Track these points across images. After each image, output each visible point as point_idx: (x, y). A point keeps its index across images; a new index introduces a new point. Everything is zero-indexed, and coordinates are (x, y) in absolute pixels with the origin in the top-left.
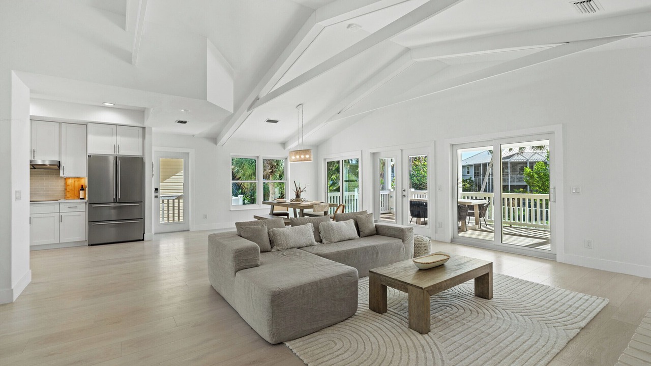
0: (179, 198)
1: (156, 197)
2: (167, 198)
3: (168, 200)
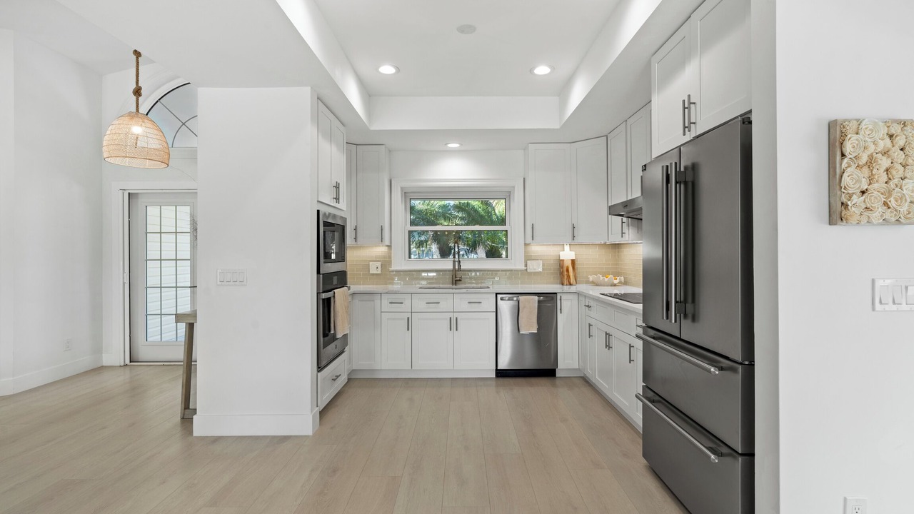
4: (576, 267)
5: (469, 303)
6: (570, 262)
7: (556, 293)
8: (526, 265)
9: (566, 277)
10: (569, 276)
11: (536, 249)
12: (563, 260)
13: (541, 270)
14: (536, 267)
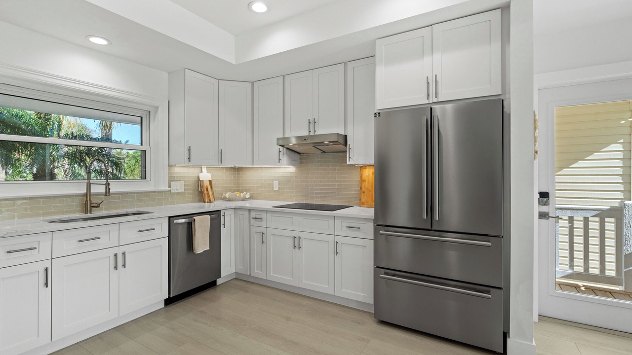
0: (602, 215)
1: (543, 216)
2: (570, 213)
3: (571, 220)
4: (213, 186)
5: (139, 231)
6: (208, 182)
7: (220, 211)
8: (170, 186)
9: (206, 195)
10: (208, 195)
11: (178, 171)
12: (203, 181)
13: (183, 191)
14: (177, 187)
